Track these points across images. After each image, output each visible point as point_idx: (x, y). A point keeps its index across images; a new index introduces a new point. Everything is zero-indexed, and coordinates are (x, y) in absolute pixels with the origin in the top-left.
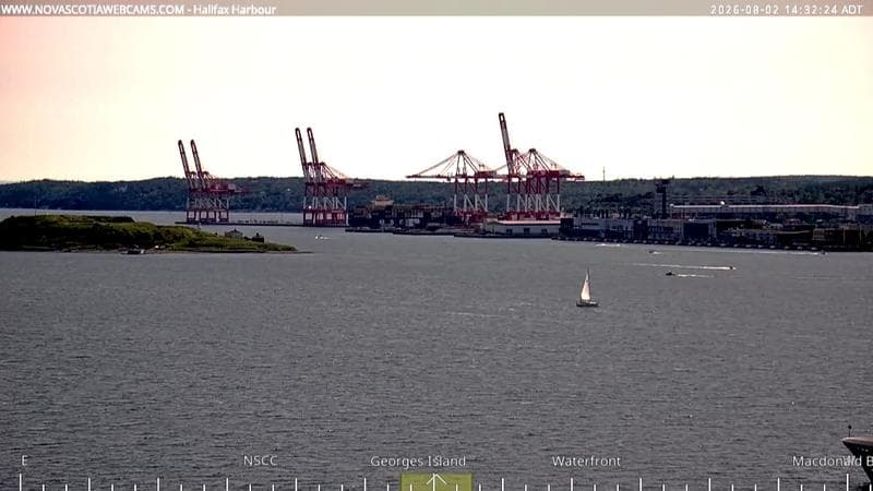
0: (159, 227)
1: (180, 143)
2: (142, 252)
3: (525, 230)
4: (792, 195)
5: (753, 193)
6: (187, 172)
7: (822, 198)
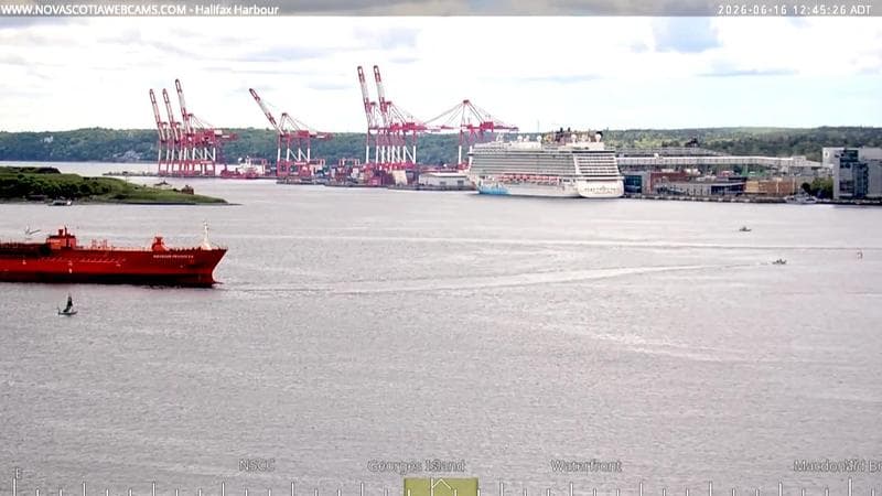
0: (85, 178)
1: (151, 92)
2: (69, 203)
3: (459, 182)
4: (725, 148)
5: (688, 145)
6: (159, 123)
7: (755, 150)
